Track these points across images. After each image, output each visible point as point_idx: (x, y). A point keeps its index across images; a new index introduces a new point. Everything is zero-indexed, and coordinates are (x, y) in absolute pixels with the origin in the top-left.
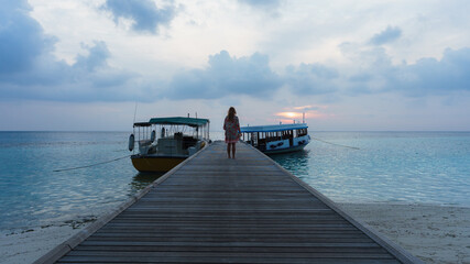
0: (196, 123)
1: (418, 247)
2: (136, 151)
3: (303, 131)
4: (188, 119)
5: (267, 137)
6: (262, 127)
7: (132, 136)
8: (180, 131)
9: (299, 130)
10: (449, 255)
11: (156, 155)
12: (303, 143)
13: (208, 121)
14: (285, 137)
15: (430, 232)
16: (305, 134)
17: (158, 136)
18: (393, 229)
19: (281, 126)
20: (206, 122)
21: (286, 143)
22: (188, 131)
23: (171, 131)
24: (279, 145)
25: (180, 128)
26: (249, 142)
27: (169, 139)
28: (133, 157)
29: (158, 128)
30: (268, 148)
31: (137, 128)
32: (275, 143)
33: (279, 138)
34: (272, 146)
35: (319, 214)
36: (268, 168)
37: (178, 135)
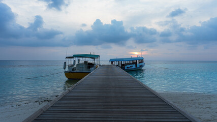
0: (94, 57)
1: (194, 113)
2: (67, 69)
3: (141, 61)
4: (90, 55)
5: (125, 63)
6: (123, 59)
7: (65, 62)
8: (87, 60)
9: (140, 60)
10: (208, 117)
11: (76, 71)
12: (141, 66)
13: (99, 56)
14: (133, 63)
15: (199, 106)
16: (142, 62)
17: (77, 63)
18: (183, 105)
19: (132, 58)
20: (98, 56)
21: (134, 66)
22: (90, 61)
23: (82, 60)
24: (131, 67)
25: (87, 59)
26: (117, 65)
27: (82, 64)
28: (66, 72)
29: (77, 59)
30: (126, 68)
31: (67, 59)
32: (129, 66)
33: (131, 64)
34: (128, 67)
35: (150, 97)
36: (126, 77)
37: (86, 62)
